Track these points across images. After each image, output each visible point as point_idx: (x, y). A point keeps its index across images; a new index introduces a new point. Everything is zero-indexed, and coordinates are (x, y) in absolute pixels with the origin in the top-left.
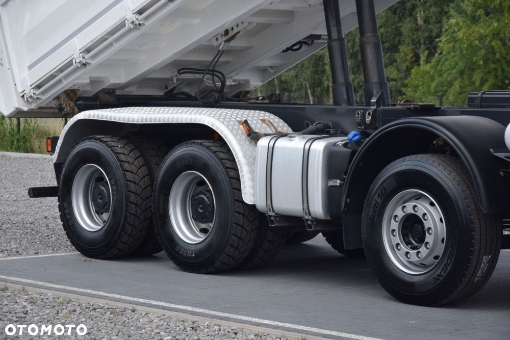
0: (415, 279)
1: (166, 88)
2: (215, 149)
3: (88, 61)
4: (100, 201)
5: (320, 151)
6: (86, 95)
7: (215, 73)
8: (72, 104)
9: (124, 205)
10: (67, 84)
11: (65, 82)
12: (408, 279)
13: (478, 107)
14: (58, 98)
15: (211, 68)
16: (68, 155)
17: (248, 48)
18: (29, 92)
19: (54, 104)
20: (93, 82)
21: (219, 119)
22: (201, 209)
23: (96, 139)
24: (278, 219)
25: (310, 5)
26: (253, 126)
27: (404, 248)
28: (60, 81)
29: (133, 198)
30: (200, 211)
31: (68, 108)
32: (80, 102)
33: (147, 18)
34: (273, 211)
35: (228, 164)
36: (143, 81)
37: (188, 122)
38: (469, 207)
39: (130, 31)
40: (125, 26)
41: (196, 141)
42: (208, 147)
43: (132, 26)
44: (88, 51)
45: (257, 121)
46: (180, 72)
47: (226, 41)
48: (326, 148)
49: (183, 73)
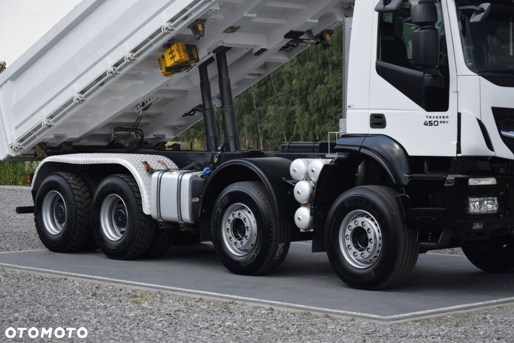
0: (241, 259)
1: (109, 140)
2: (127, 180)
3: (52, 124)
4: (60, 215)
5: (187, 181)
6: (54, 146)
7: (137, 131)
8: (43, 152)
9: (74, 217)
10: (40, 139)
11: (38, 138)
12: (236, 259)
13: (286, 152)
14: (34, 148)
15: (135, 127)
16: (40, 185)
17: (160, 114)
18: (15, 144)
19: (32, 152)
20: (58, 137)
21: (129, 161)
22: (120, 218)
23: (57, 175)
24: (165, 224)
25: (195, 86)
26: (151, 165)
27: (234, 240)
28: (35, 137)
29: (79, 212)
30: (120, 220)
31: (41, 155)
32: (49, 151)
33: (86, 96)
34: (161, 219)
35: (135, 189)
36: (91, 136)
37: (111, 162)
38: (269, 213)
39: (76, 104)
40: (73, 101)
41: (116, 175)
42: (123, 179)
43: (77, 102)
44: (51, 117)
45: (155, 162)
46: (115, 130)
47: (143, 110)
48: (191, 178)
49: (118, 130)
